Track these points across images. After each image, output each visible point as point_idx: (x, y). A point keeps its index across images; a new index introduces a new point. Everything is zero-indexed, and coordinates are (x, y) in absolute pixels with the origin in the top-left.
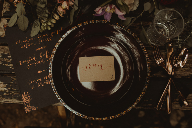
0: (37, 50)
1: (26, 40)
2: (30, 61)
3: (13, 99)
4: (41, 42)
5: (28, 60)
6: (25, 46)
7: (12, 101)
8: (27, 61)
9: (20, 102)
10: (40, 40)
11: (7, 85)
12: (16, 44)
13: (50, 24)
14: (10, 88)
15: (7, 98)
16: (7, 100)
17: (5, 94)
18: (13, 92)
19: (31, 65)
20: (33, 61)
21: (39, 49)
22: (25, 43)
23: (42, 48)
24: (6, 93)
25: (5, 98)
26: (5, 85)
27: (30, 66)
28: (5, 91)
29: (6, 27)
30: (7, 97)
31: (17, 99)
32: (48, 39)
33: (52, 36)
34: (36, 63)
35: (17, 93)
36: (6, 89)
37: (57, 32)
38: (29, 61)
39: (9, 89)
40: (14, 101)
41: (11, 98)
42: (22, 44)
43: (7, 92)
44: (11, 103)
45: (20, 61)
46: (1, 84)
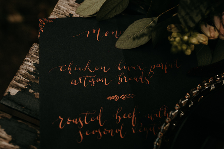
0: (110, 98)
1: (87, 67)
2: (86, 123)
4: (124, 80)
5: (83, 120)
6: (83, 81)
8: (78, 121)
10: (122, 77)
12: (61, 70)
19: (87, 134)
20: (94, 125)
21: (115, 98)
22: (83, 74)
23: (123, 97)
27: (84, 135)
29: (44, 23)
32: (141, 78)
33: (151, 73)
34: (102, 133)
37: (164, 67)
38: (84, 123)
42: (76, 75)
45: (60, 117)
46: (5, 139)
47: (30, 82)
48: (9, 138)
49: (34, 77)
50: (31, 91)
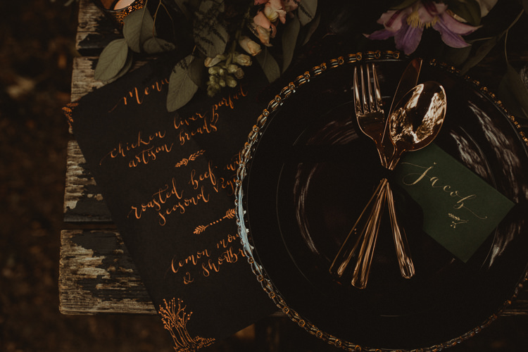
0: (178, 165)
1: (140, 141)
2: (162, 202)
3: (125, 300)
4: (186, 138)
5: (158, 200)
6: (141, 158)
7: (122, 305)
8: (153, 203)
9: (147, 310)
10: (183, 135)
11: (103, 257)
12: (112, 156)
13: (233, 69)
14: (113, 268)
15: (108, 299)
16: (107, 304)
17: (99, 286)
18: (124, 280)
19: (168, 213)
20: (173, 200)
21: (184, 162)
22: (138, 151)
23: (192, 158)
24: (104, 282)
25: (100, 298)
26: (98, 258)
27: (166, 216)
28: (99, 277)
29: (70, 111)
30: (106, 295)
31: (136, 301)
32: (206, 128)
33: (216, 116)
34: (184, 206)
35: (137, 281)
36: (101, 271)
37: (228, 103)
38: (160, 203)
39: (111, 272)
40: (130, 306)
41: (119, 297)
42: (131, 156)
43: (105, 279)
44: (121, 311)
45: (133, 208)
46: (87, 255)
47: (85, 187)
48: (90, 252)
49: (86, 179)
50: (90, 196)
